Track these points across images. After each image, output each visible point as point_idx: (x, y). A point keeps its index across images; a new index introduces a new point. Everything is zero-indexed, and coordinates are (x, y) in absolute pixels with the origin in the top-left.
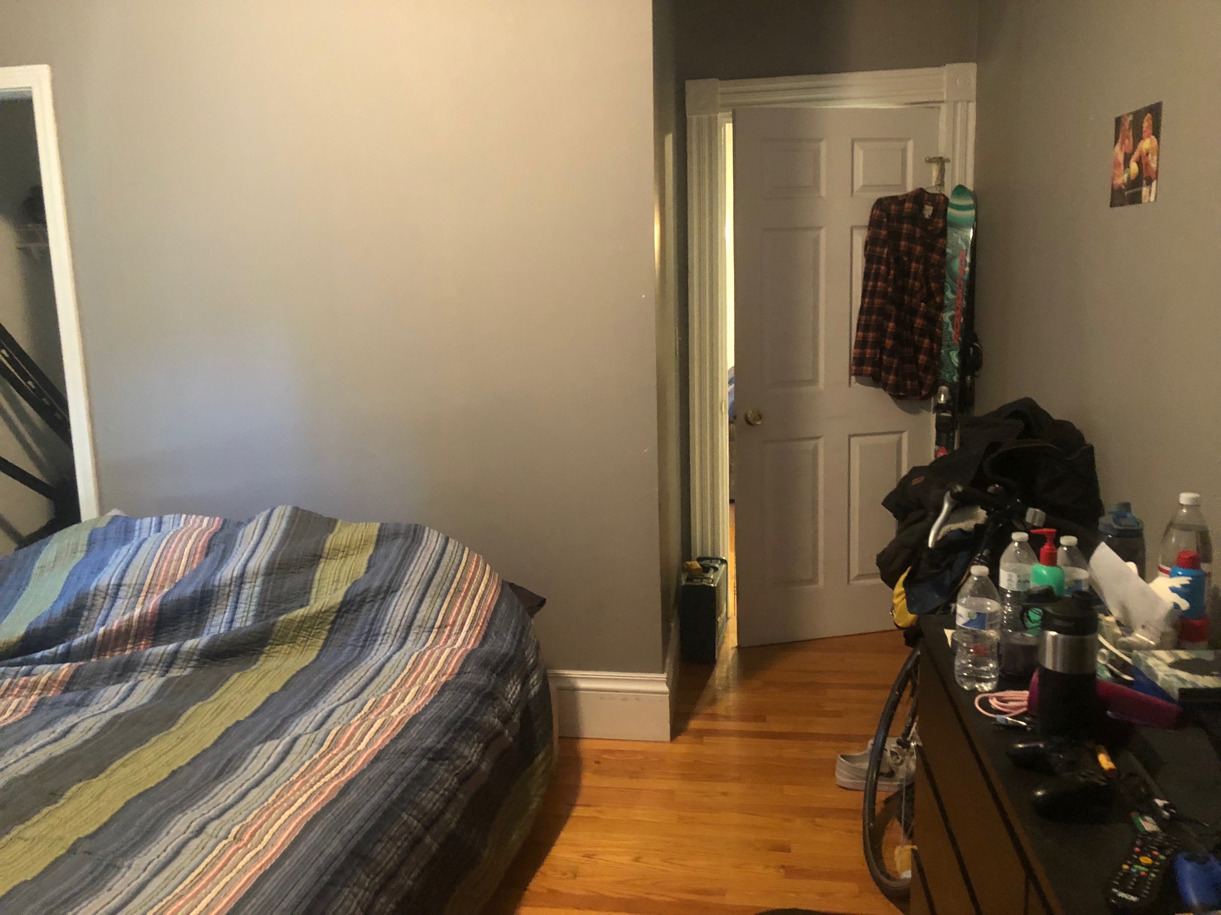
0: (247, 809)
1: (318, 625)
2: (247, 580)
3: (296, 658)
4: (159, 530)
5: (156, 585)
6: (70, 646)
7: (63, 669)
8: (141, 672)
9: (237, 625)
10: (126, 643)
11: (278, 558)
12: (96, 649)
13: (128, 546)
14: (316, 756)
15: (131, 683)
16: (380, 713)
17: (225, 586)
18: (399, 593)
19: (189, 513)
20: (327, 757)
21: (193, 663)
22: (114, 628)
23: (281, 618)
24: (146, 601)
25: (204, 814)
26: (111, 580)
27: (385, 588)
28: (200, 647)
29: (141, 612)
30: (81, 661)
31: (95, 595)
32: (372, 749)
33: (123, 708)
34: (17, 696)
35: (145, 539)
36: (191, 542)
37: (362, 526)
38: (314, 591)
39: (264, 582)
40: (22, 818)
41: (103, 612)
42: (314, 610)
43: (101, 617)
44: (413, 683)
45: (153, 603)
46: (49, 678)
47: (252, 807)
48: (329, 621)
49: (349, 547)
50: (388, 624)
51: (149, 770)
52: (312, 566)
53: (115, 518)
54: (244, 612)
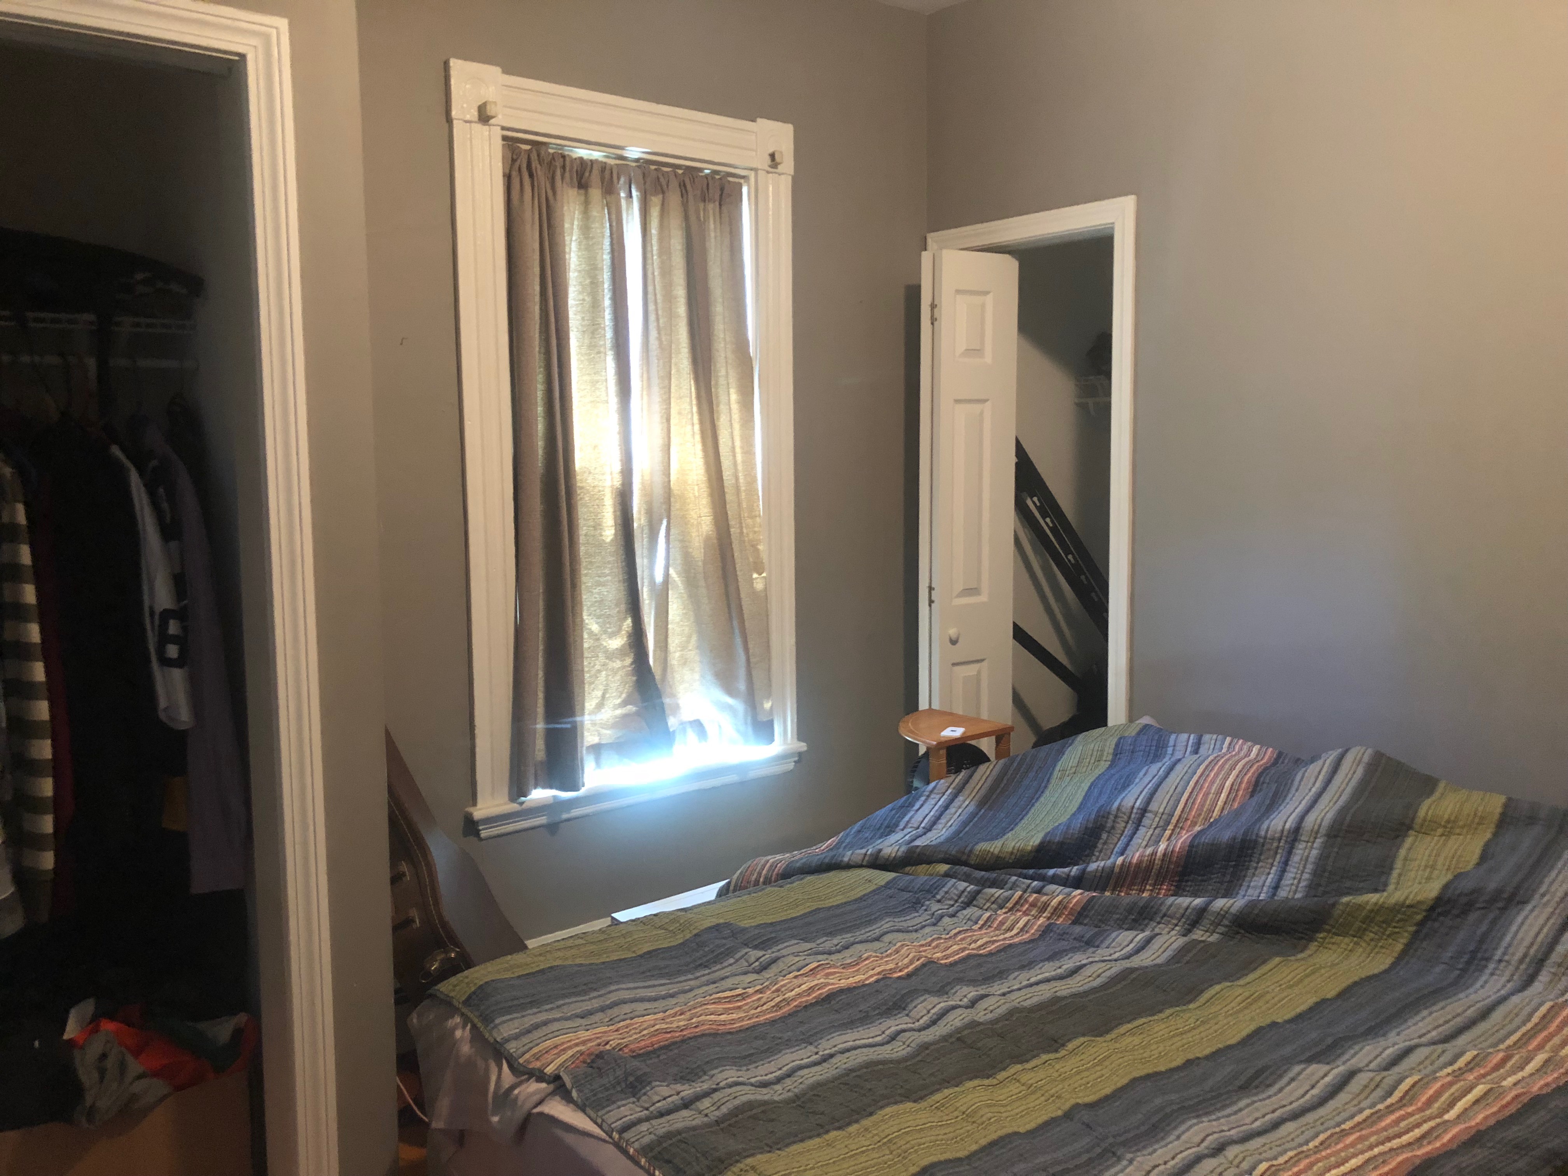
0: (1280, 1146)
1: (1398, 921)
2: (1303, 838)
3: (1361, 959)
4: (1196, 752)
5: (1187, 819)
6: (1084, 870)
7: (1075, 896)
8: (1159, 923)
9: (1282, 894)
10: (1145, 881)
11: (1348, 818)
12: (1112, 882)
13: (1159, 764)
14: (1380, 1106)
15: (1147, 933)
16: (1484, 1076)
17: (1273, 839)
18: (1529, 907)
19: (1235, 736)
20: (1397, 1114)
21: (1221, 929)
22: (1135, 861)
23: (1345, 899)
24: (1173, 838)
25: (1223, 1131)
26: (1135, 803)
27: (1505, 895)
28: (1233, 910)
29: (1166, 849)
30: (1095, 891)
31: (1116, 817)
32: (1467, 1125)
33: (1136, 962)
34: (1025, 913)
35: (1179, 760)
36: (1234, 773)
37: (1476, 796)
38: (1395, 874)
39: (1325, 846)
40: (1020, 1058)
41: (1124, 840)
42: (1392, 901)
43: (1120, 845)
44: (1540, 1047)
45: (1182, 839)
46: (1060, 902)
47: (1288, 1146)
48: (1415, 921)
49: (1454, 822)
50: (1507, 948)
51: (1161, 1049)
52: (1397, 837)
53: (1146, 727)
54: (1294, 878)
